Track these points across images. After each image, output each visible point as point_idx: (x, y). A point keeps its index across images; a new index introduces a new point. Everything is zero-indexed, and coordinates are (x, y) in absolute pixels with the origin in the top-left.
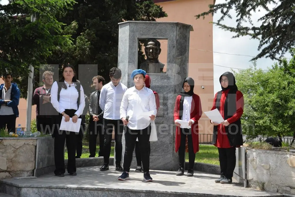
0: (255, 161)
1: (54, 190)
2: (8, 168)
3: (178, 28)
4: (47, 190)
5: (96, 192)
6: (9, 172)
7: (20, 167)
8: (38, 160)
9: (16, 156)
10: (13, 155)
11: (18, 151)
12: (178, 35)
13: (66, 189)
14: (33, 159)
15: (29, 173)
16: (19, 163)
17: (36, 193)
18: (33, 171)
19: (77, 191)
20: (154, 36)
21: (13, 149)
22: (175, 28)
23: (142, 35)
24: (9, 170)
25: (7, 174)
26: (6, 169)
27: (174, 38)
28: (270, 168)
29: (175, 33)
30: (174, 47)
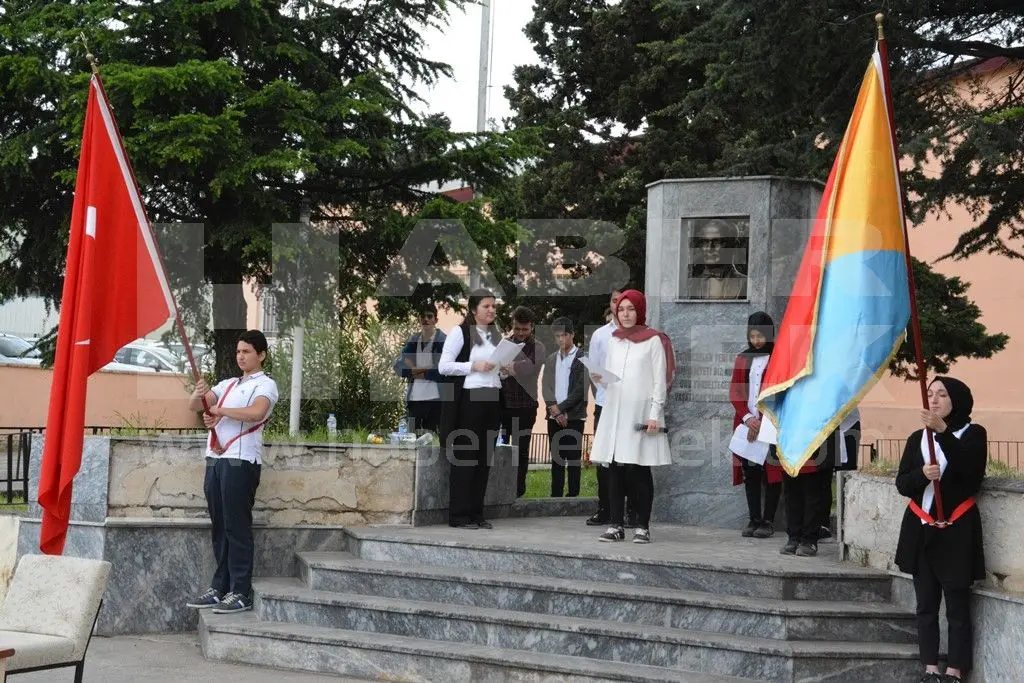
0: (856, 499)
1: (417, 547)
2: (358, 504)
3: (775, 189)
4: (405, 548)
5: (491, 554)
6: (363, 513)
7: (382, 504)
8: (420, 493)
9: (374, 482)
10: (368, 480)
11: (379, 471)
12: (776, 206)
13: (438, 546)
14: (409, 490)
15: (402, 518)
16: (381, 495)
17: (387, 553)
18: (411, 512)
19: (457, 551)
20: (720, 211)
21: (368, 467)
22: (768, 191)
23: (693, 210)
24: (361, 508)
25: (358, 516)
26: (354, 506)
27: (766, 214)
28: (878, 515)
29: (767, 202)
30: (764, 235)
